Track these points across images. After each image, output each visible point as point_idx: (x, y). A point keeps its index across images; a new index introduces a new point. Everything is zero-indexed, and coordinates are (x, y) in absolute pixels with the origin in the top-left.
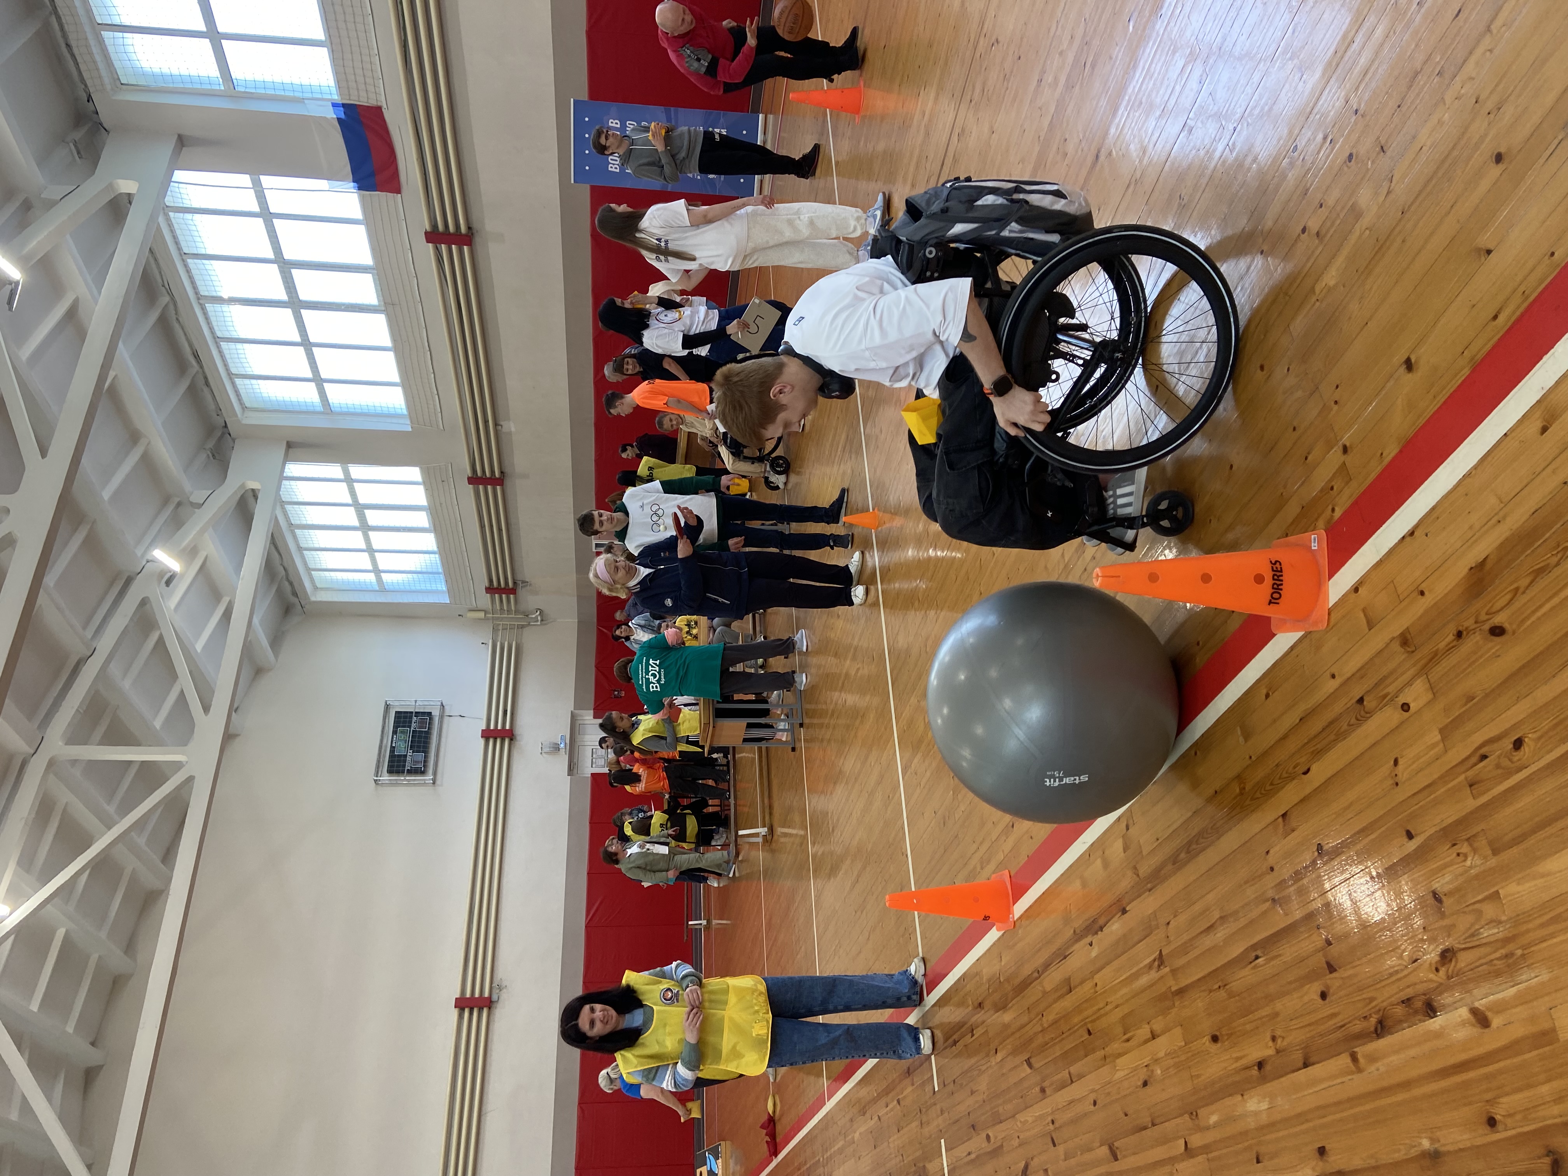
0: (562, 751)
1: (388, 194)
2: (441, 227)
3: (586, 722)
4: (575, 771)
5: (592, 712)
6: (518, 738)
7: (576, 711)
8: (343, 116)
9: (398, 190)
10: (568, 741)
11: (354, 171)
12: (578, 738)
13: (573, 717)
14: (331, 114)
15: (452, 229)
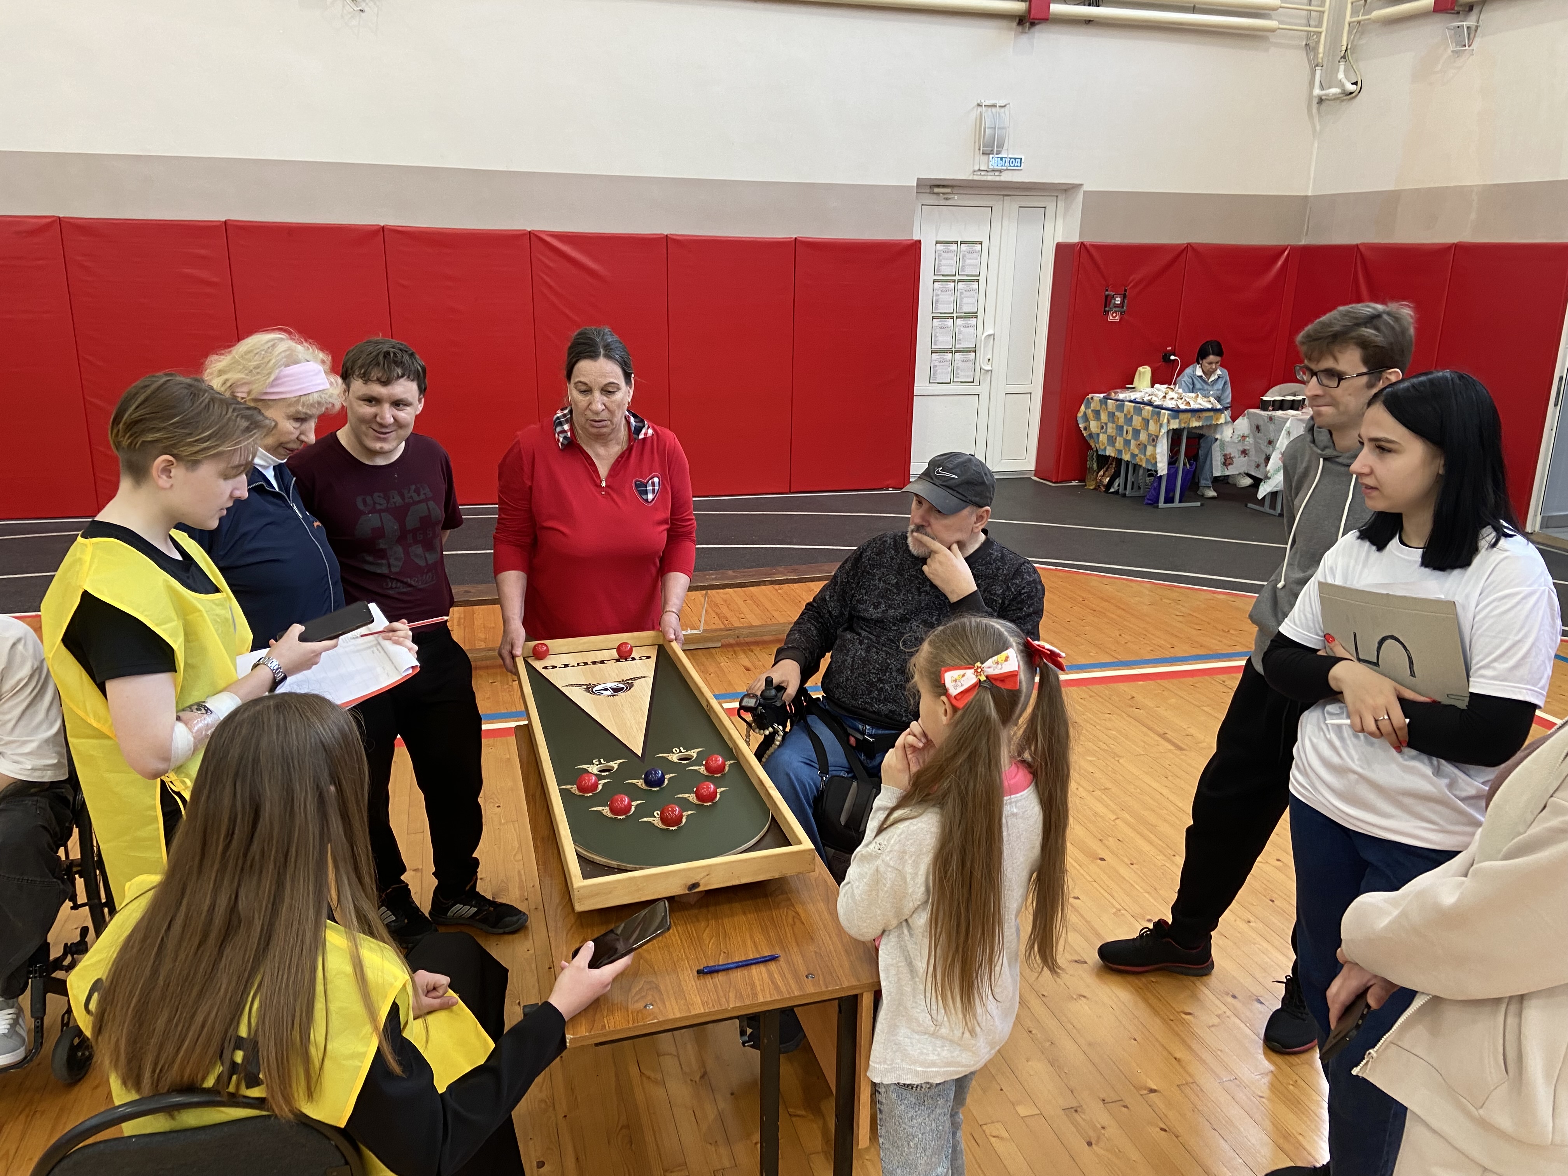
0: (983, 163)
3: (1049, 226)
4: (932, 199)
5: (1075, 239)
6: (1024, 39)
7: (1080, 197)
10: (1006, 177)
12: (1011, 206)
13: (1066, 190)
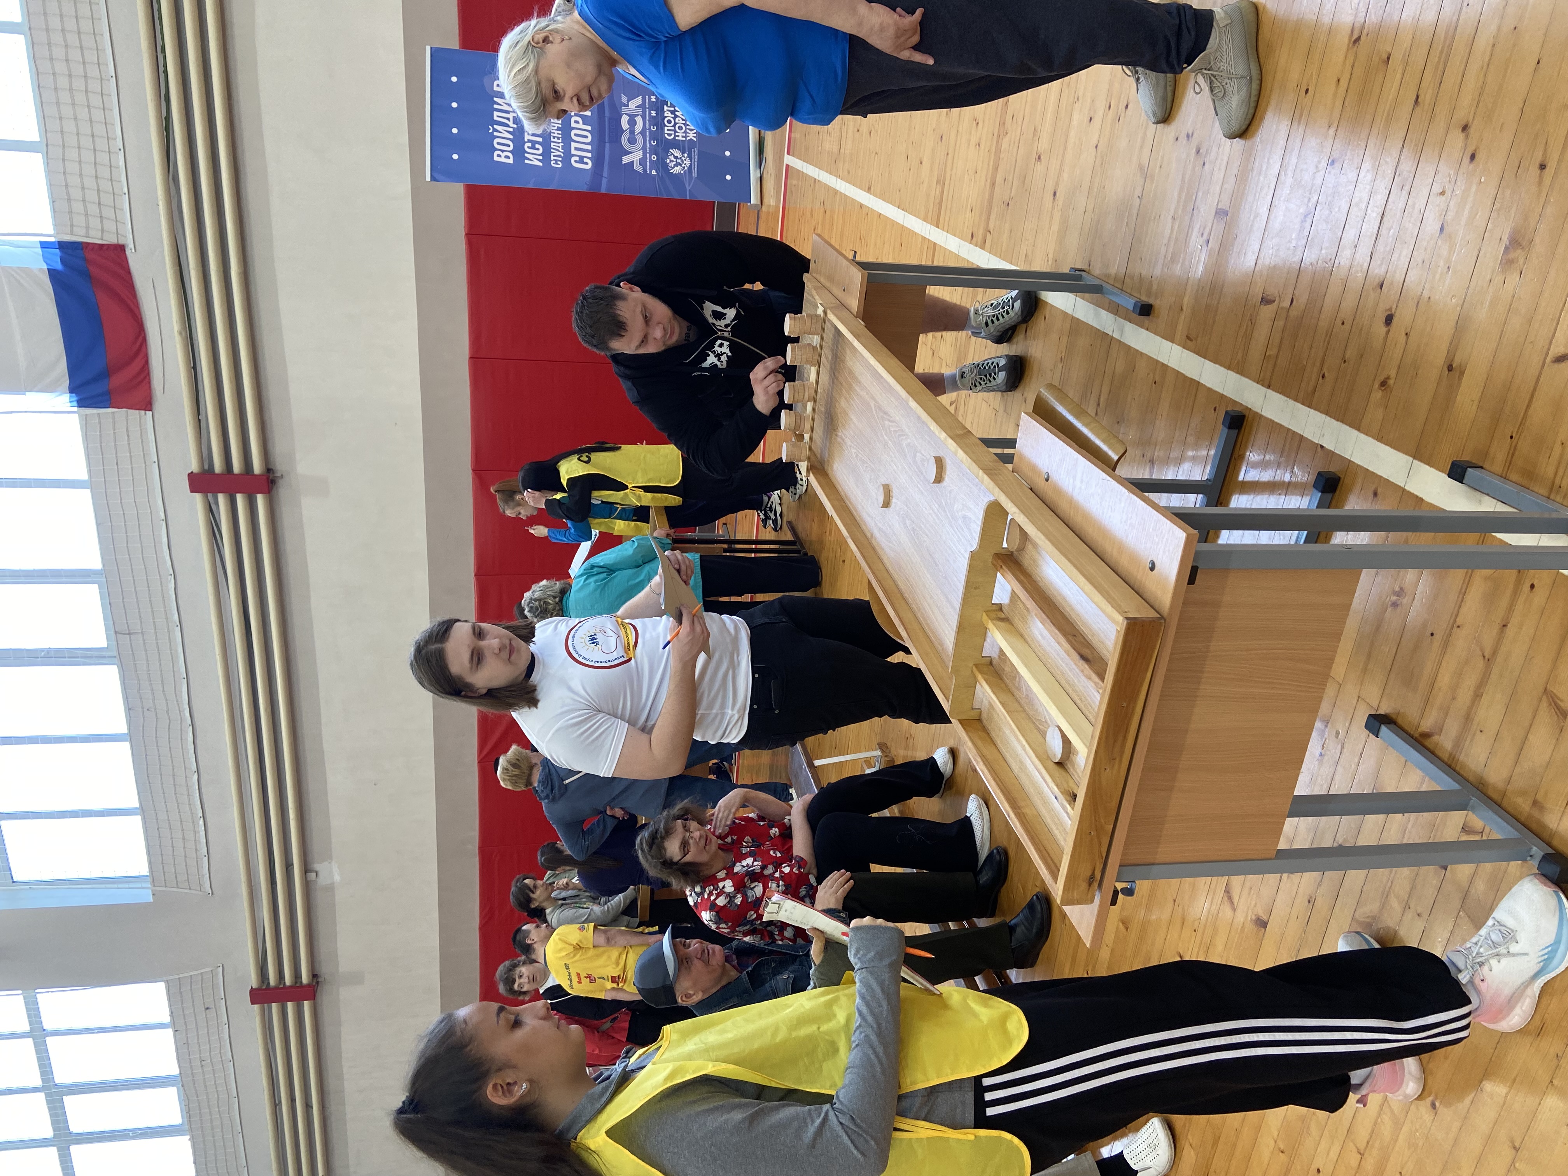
1: (131, 411)
2: (218, 467)
8: (59, 266)
9: (147, 405)
11: (73, 369)
14: (39, 265)
15: (237, 466)
